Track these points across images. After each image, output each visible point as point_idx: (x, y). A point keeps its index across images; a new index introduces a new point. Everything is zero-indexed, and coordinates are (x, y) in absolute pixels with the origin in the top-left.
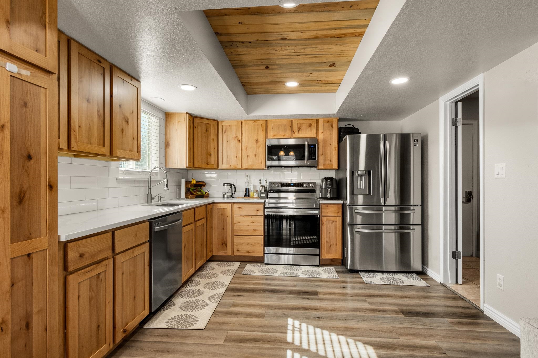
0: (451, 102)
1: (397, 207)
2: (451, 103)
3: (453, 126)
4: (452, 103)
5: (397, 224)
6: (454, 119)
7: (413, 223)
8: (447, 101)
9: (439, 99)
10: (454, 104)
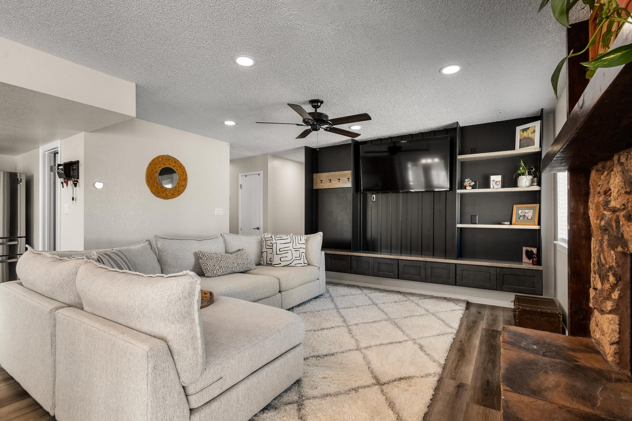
0: (50, 152)
1: (5, 239)
2: (49, 154)
3: (51, 172)
4: (51, 154)
5: (5, 255)
6: (52, 166)
7: (20, 252)
8: (46, 151)
9: (39, 148)
10: (52, 155)
